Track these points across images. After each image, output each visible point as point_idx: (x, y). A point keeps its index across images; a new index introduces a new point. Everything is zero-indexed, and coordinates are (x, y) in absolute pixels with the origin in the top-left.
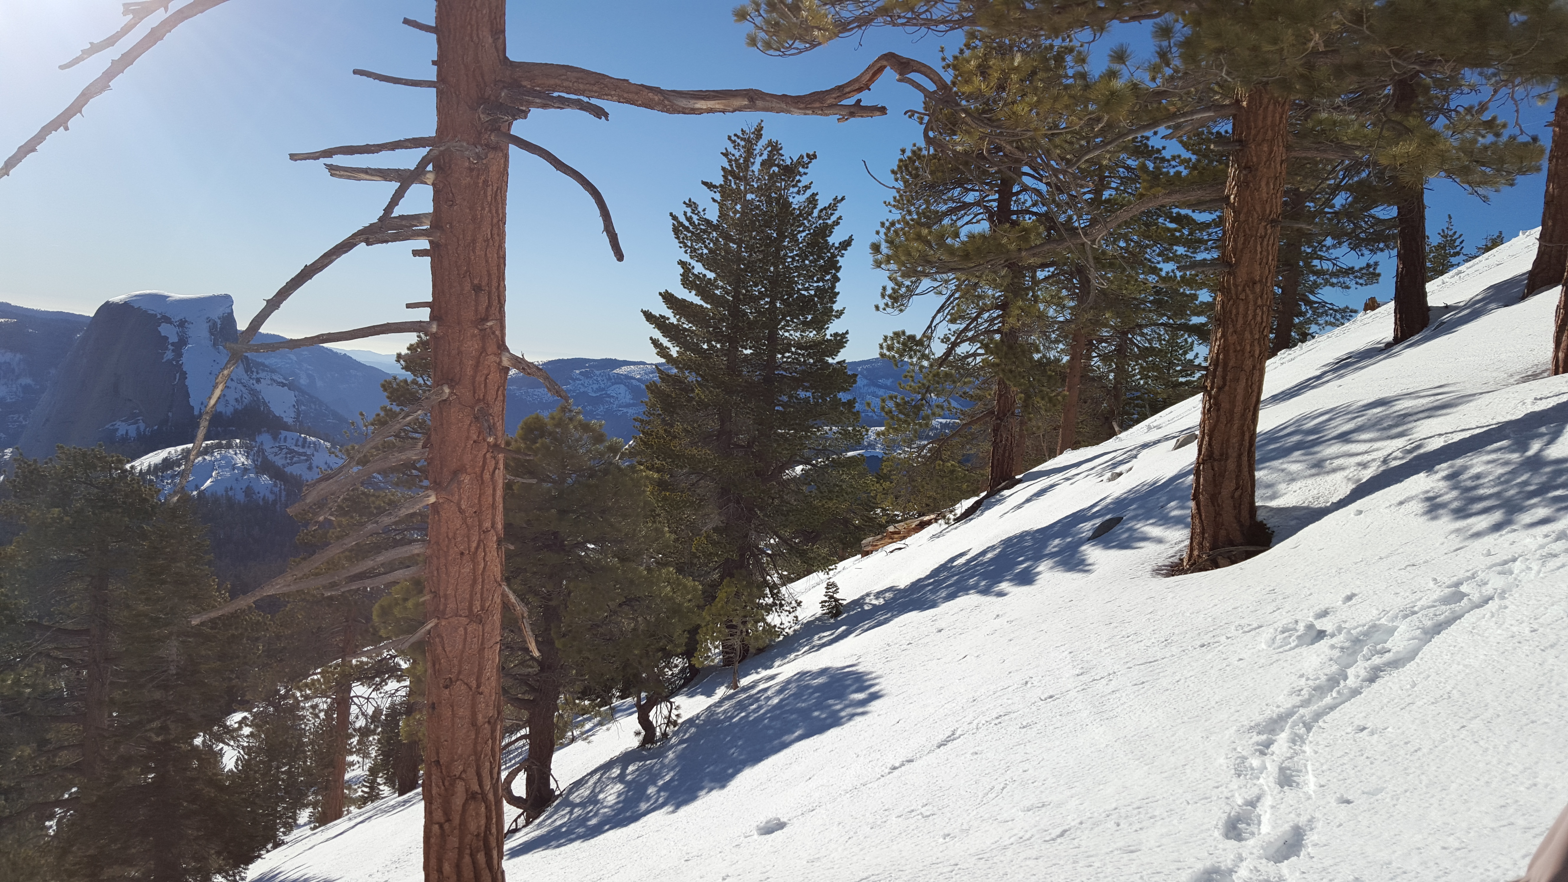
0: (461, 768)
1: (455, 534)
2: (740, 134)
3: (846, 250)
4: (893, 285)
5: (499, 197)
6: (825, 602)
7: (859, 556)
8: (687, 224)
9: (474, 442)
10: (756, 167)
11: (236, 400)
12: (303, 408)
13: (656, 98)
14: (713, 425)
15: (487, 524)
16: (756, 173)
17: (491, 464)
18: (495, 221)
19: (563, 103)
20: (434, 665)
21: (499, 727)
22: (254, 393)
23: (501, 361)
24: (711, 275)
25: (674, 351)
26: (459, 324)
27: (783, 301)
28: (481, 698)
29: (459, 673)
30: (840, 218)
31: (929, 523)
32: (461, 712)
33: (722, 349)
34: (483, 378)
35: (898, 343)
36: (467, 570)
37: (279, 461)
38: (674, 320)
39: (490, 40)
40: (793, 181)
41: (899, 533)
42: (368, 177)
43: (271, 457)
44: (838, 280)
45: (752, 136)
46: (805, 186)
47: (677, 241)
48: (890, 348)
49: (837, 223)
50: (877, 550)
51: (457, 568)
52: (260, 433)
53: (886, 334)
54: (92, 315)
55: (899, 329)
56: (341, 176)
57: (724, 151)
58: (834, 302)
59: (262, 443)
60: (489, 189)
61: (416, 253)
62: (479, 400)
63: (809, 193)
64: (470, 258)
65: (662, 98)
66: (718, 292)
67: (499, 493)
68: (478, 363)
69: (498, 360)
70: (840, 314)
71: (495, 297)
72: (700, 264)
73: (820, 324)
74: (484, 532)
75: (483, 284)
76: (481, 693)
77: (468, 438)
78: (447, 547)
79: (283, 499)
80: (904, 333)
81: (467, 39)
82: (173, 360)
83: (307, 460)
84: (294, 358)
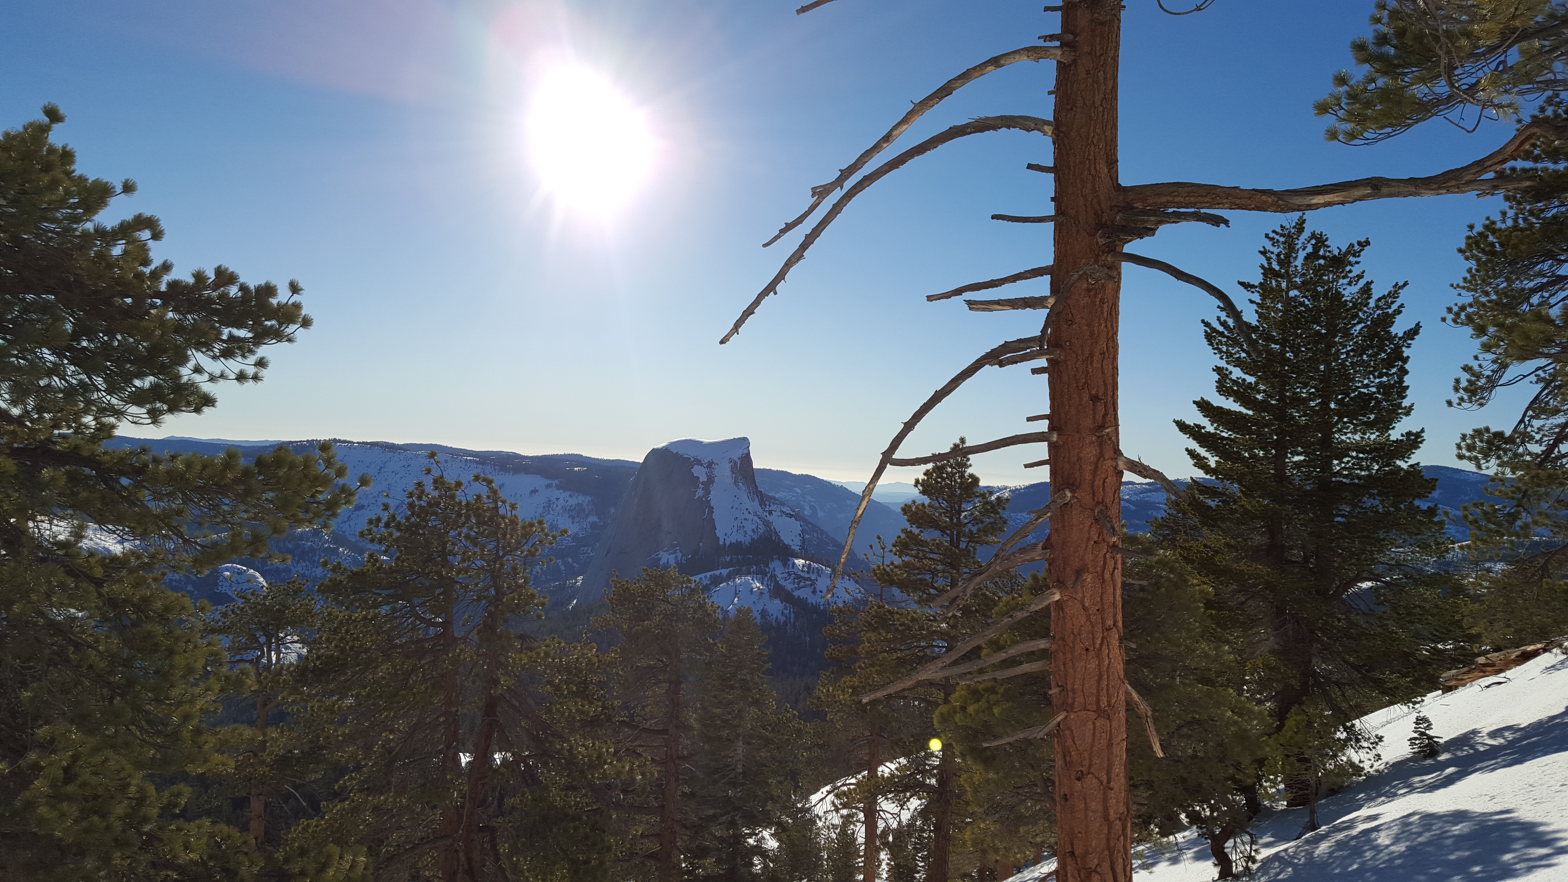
0: (1096, 861)
1: (1080, 630)
2: (1279, 230)
3: (1413, 339)
4: (1468, 377)
5: (1113, 313)
6: (1415, 739)
7: (1440, 692)
8: (1221, 329)
9: (1095, 542)
10: (1299, 262)
11: (753, 530)
12: (807, 536)
13: (1270, 200)
14: (1259, 539)
15: (1110, 622)
16: (1299, 268)
17: (1111, 564)
18: (1110, 334)
19: (1178, 217)
20: (1065, 757)
21: (1129, 825)
22: (767, 524)
23: (1117, 465)
24: (1251, 379)
25: (1212, 461)
26: (1078, 432)
27: (1337, 402)
28: (1111, 794)
29: (1090, 766)
30: (1402, 306)
31: (1535, 654)
32: (1093, 805)
33: (1265, 457)
34: (1101, 483)
35: (1481, 441)
36: (1093, 665)
37: (789, 586)
38: (1210, 428)
39: (1106, 170)
40: (1342, 272)
41: (1493, 665)
42: (999, 307)
43: (782, 582)
44: (1407, 372)
45: (1293, 231)
46: (1357, 276)
47: (1211, 347)
48: (1470, 448)
49: (1398, 312)
50: (1464, 685)
51: (1082, 663)
52: (772, 560)
53: (1463, 432)
54: (641, 461)
55: (1481, 426)
56: (978, 310)
57: (1262, 250)
58: (1405, 397)
59: (774, 570)
60: (1105, 306)
61: (1035, 371)
62: (1098, 503)
63: (1362, 283)
64: (1087, 371)
65: (1276, 199)
66: (1259, 397)
67: (1119, 592)
68: (1096, 467)
69: (1114, 464)
70: (1408, 411)
71: (1110, 405)
72: (1238, 369)
73: (1385, 423)
74: (1107, 630)
75: (1100, 394)
76: (1112, 789)
77: (1088, 539)
78: (1073, 642)
79: (792, 621)
80: (1487, 430)
81: (1086, 172)
82: (703, 496)
83: (811, 585)
84: (800, 492)
